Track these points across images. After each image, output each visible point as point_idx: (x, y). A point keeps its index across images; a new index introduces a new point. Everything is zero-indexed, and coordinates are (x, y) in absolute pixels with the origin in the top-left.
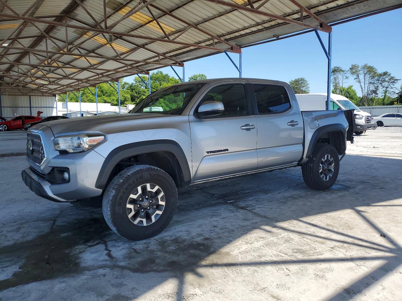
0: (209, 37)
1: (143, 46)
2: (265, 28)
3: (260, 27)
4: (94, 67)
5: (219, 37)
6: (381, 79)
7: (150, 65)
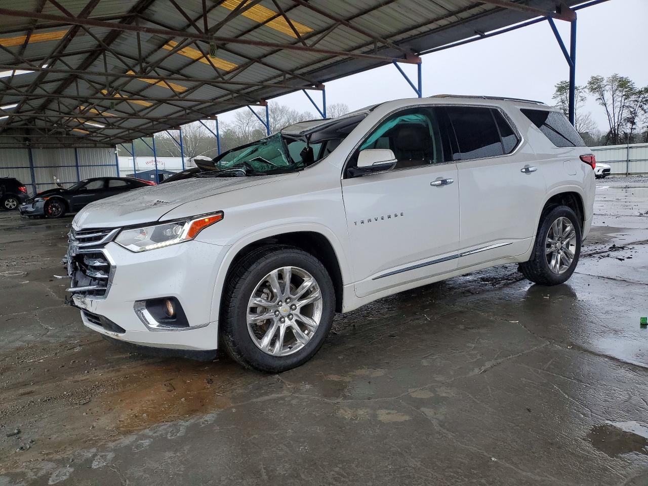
0: (369, 39)
1: (259, 60)
2: (462, 19)
3: (453, 19)
4: (180, 97)
5: (384, 39)
6: (641, 99)
7: (268, 90)
